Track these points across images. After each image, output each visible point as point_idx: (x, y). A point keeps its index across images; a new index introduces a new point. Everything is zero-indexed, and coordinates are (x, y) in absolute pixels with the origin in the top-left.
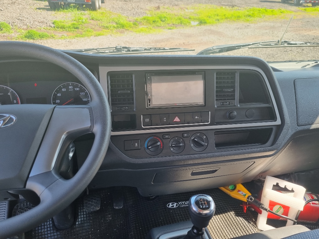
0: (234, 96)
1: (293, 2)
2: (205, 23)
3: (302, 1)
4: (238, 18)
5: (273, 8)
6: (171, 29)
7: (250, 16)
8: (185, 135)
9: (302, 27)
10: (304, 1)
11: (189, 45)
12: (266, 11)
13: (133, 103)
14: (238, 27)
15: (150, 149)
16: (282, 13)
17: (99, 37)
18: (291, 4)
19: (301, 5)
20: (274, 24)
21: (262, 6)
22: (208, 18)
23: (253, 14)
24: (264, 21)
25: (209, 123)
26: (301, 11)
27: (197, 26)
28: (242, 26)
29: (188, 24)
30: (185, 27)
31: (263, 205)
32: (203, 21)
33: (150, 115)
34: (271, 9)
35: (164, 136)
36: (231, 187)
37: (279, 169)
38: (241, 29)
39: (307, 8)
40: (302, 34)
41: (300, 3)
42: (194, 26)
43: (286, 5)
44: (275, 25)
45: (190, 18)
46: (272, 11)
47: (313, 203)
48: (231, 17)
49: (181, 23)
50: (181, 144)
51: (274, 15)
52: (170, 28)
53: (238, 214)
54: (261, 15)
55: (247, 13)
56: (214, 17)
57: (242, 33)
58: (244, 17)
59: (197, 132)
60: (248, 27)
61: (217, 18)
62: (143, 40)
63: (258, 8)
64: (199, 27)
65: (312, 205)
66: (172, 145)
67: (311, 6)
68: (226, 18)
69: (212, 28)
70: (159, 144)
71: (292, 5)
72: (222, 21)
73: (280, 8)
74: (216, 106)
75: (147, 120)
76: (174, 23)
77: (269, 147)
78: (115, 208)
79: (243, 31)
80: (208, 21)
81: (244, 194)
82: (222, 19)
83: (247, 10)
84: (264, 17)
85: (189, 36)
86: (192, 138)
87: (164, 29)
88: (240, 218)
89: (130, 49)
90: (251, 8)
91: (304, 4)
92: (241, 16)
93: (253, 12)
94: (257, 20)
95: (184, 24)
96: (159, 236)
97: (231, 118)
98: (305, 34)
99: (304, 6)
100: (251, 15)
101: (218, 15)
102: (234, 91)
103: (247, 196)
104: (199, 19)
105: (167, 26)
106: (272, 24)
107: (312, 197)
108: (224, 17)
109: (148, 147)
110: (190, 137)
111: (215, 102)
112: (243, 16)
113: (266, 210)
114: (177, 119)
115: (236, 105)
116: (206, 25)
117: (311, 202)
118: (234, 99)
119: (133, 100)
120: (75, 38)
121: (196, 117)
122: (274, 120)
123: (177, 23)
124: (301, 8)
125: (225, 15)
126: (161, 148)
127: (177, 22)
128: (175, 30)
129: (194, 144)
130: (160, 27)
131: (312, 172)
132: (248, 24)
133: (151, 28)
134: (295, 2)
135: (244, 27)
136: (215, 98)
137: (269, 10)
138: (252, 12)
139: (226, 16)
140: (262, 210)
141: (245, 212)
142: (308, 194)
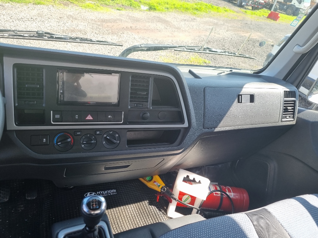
0: (147, 98)
1: (236, 3)
2: (155, 9)
3: (243, 3)
4: (187, 10)
5: (218, 5)
6: (119, 10)
7: (197, 9)
8: (98, 133)
9: (241, 28)
10: (245, 4)
11: (136, 29)
12: (212, 7)
13: (42, 98)
14: (185, 19)
15: (59, 145)
16: (226, 11)
17: (38, 5)
18: (235, 4)
19: (243, 7)
20: (218, 21)
21: (209, 2)
22: (158, 5)
23: (200, 8)
24: (210, 17)
25: (121, 123)
26: (242, 12)
27: (146, 11)
28: (189, 18)
29: (137, 7)
30: (134, 10)
31: (173, 195)
32: (152, 7)
33: (61, 111)
34: (217, 6)
35: (75, 132)
36: (148, 178)
37: (191, 163)
38: (187, 21)
39: (248, 11)
40: (240, 35)
41: (243, 5)
42: (144, 11)
43: (230, 4)
44: (218, 23)
45: (140, 2)
46: (217, 8)
47: (215, 194)
48: (180, 8)
49: (131, 6)
50: (93, 142)
51: (219, 12)
52: (118, 8)
53: (151, 204)
54: (207, 11)
55: (195, 6)
56: (164, 4)
57: (188, 26)
58: (192, 10)
59: (110, 130)
60: (194, 20)
61: (167, 6)
62: (88, 17)
63: (205, 3)
64: (148, 12)
65: (215, 195)
66: (83, 142)
67: (251, 10)
68: (175, 8)
69: (161, 16)
70: (69, 140)
71: (236, 6)
72: (171, 10)
73: (225, 7)
74: (129, 107)
75: (57, 116)
76: (124, 4)
77: (177, 146)
78: (27, 198)
79: (189, 24)
80: (157, 8)
81: (159, 184)
82: (171, 8)
83: (195, 3)
84: (210, 13)
85: (137, 20)
86: (105, 136)
87: (112, 8)
88: (153, 206)
89: (53, 36)
90: (199, 1)
91: (245, 6)
92: (189, 8)
93: (201, 7)
94: (204, 15)
95: (134, 7)
96: (60, 231)
97: (143, 118)
98: (243, 35)
99: (246, 9)
100: (199, 9)
101: (167, 4)
102: (147, 94)
103: (160, 187)
104: (149, 5)
105: (116, 6)
106: (216, 21)
107: (216, 188)
108: (173, 7)
109: (57, 143)
110: (102, 135)
111: (129, 103)
112: (191, 8)
113: (175, 199)
114: (89, 117)
115: (148, 107)
116: (155, 12)
117: (214, 193)
118: (147, 102)
119: (43, 95)
120: (9, 3)
121: (109, 117)
122: (182, 123)
123: (126, 5)
124: (243, 10)
125: (174, 5)
126: (72, 144)
127: (127, 3)
128: (123, 12)
129: (106, 142)
130: (108, 5)
131: (220, 166)
132: (195, 18)
133: (99, 5)
134: (238, 3)
135: (191, 19)
136: (129, 100)
137: (215, 7)
138: (199, 6)
139: (176, 6)
140: (172, 199)
141: (158, 201)
142: (214, 185)
